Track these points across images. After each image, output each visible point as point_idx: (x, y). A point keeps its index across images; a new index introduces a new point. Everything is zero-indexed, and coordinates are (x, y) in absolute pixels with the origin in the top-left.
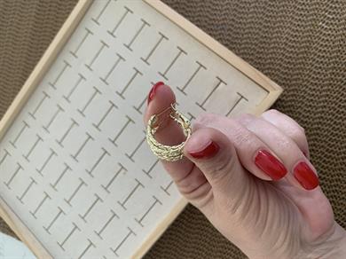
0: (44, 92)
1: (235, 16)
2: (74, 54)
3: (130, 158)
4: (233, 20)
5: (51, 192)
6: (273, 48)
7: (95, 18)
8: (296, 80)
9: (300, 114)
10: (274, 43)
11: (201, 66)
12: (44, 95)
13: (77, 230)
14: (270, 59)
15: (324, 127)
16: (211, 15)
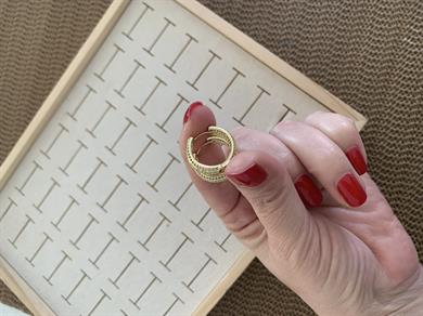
0: (60, 125)
1: (301, 29)
2: (99, 77)
3: (174, 205)
4: (299, 35)
5: (70, 250)
6: (348, 68)
7: (126, 32)
8: (376, 107)
9: (383, 148)
10: (349, 62)
11: (264, 91)
12: (60, 128)
13: (106, 298)
14: (345, 81)
15: (413, 163)
16: (272, 28)
